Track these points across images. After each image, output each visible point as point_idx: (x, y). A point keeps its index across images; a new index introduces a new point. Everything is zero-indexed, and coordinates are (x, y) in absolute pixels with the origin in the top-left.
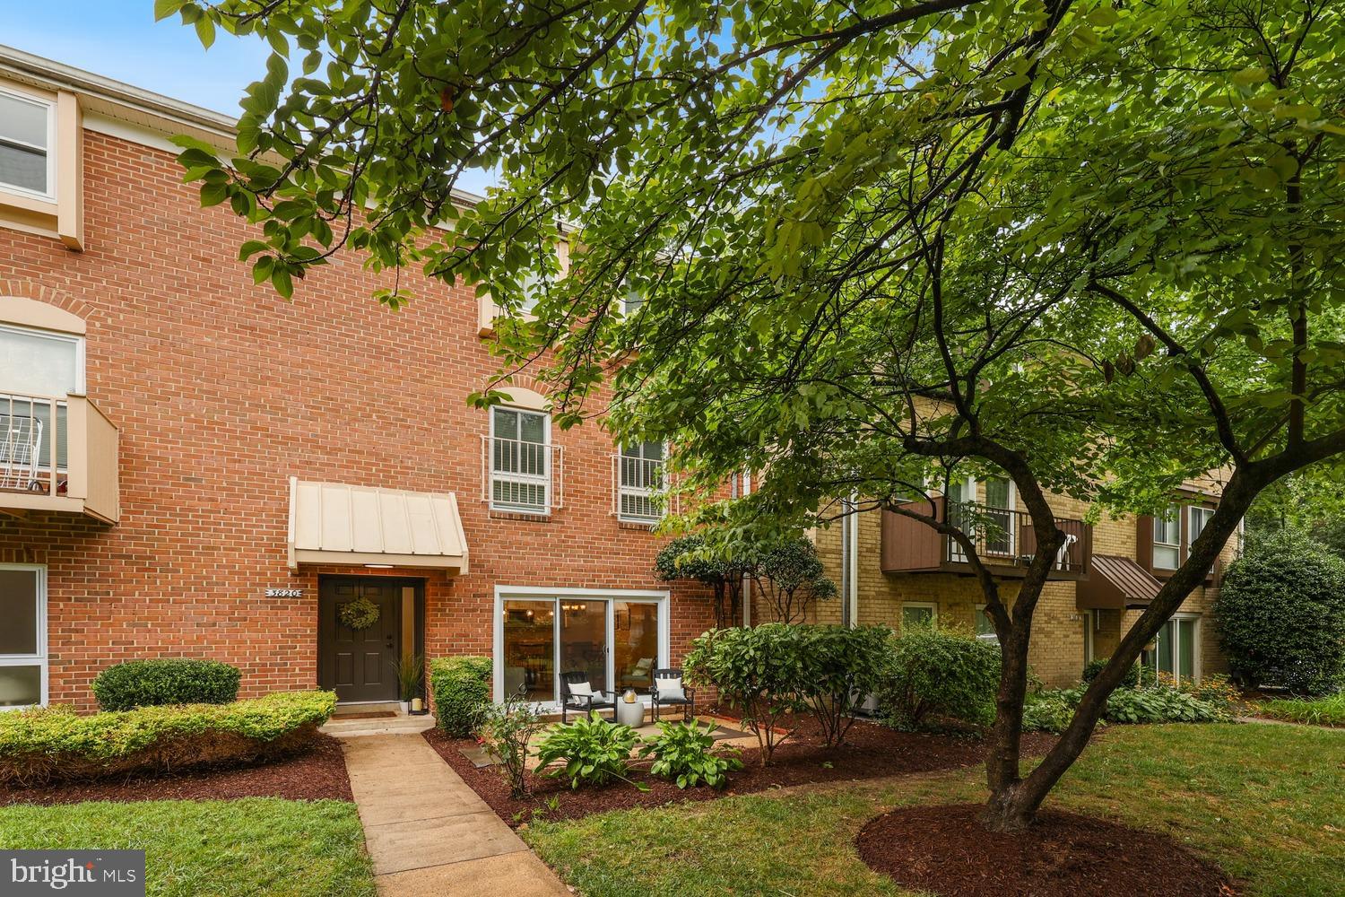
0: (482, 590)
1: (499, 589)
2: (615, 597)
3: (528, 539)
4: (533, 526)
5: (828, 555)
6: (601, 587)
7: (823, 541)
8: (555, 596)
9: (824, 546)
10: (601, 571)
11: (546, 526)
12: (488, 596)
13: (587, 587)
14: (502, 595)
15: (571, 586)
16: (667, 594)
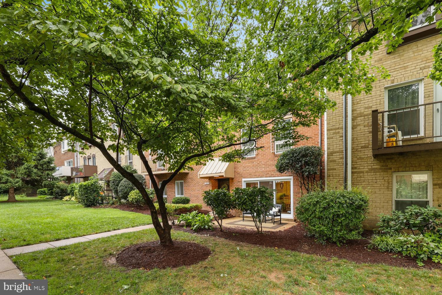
0: (240, 180)
1: (243, 180)
2: (275, 180)
3: (249, 164)
4: (251, 160)
5: (334, 154)
6: (269, 177)
7: (331, 148)
8: (258, 181)
9: (332, 150)
10: (269, 172)
11: (254, 160)
12: (241, 182)
13: (265, 177)
14: (244, 181)
15: (261, 177)
16: (292, 177)
